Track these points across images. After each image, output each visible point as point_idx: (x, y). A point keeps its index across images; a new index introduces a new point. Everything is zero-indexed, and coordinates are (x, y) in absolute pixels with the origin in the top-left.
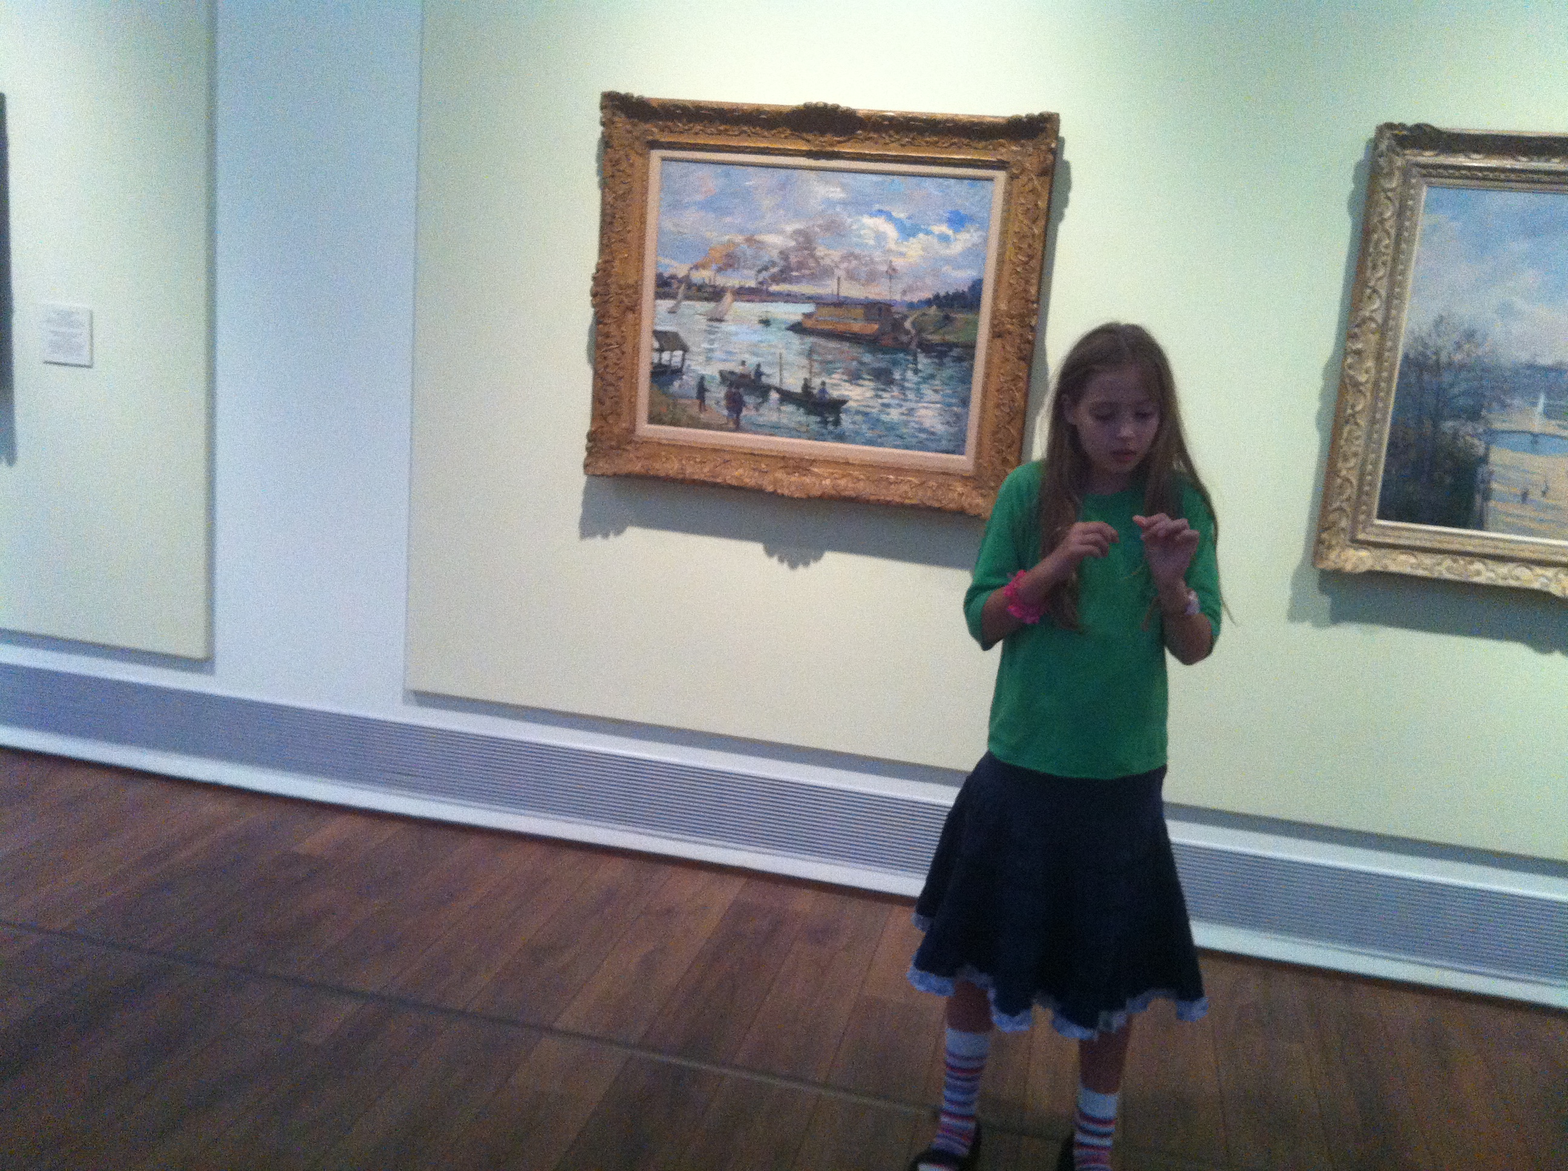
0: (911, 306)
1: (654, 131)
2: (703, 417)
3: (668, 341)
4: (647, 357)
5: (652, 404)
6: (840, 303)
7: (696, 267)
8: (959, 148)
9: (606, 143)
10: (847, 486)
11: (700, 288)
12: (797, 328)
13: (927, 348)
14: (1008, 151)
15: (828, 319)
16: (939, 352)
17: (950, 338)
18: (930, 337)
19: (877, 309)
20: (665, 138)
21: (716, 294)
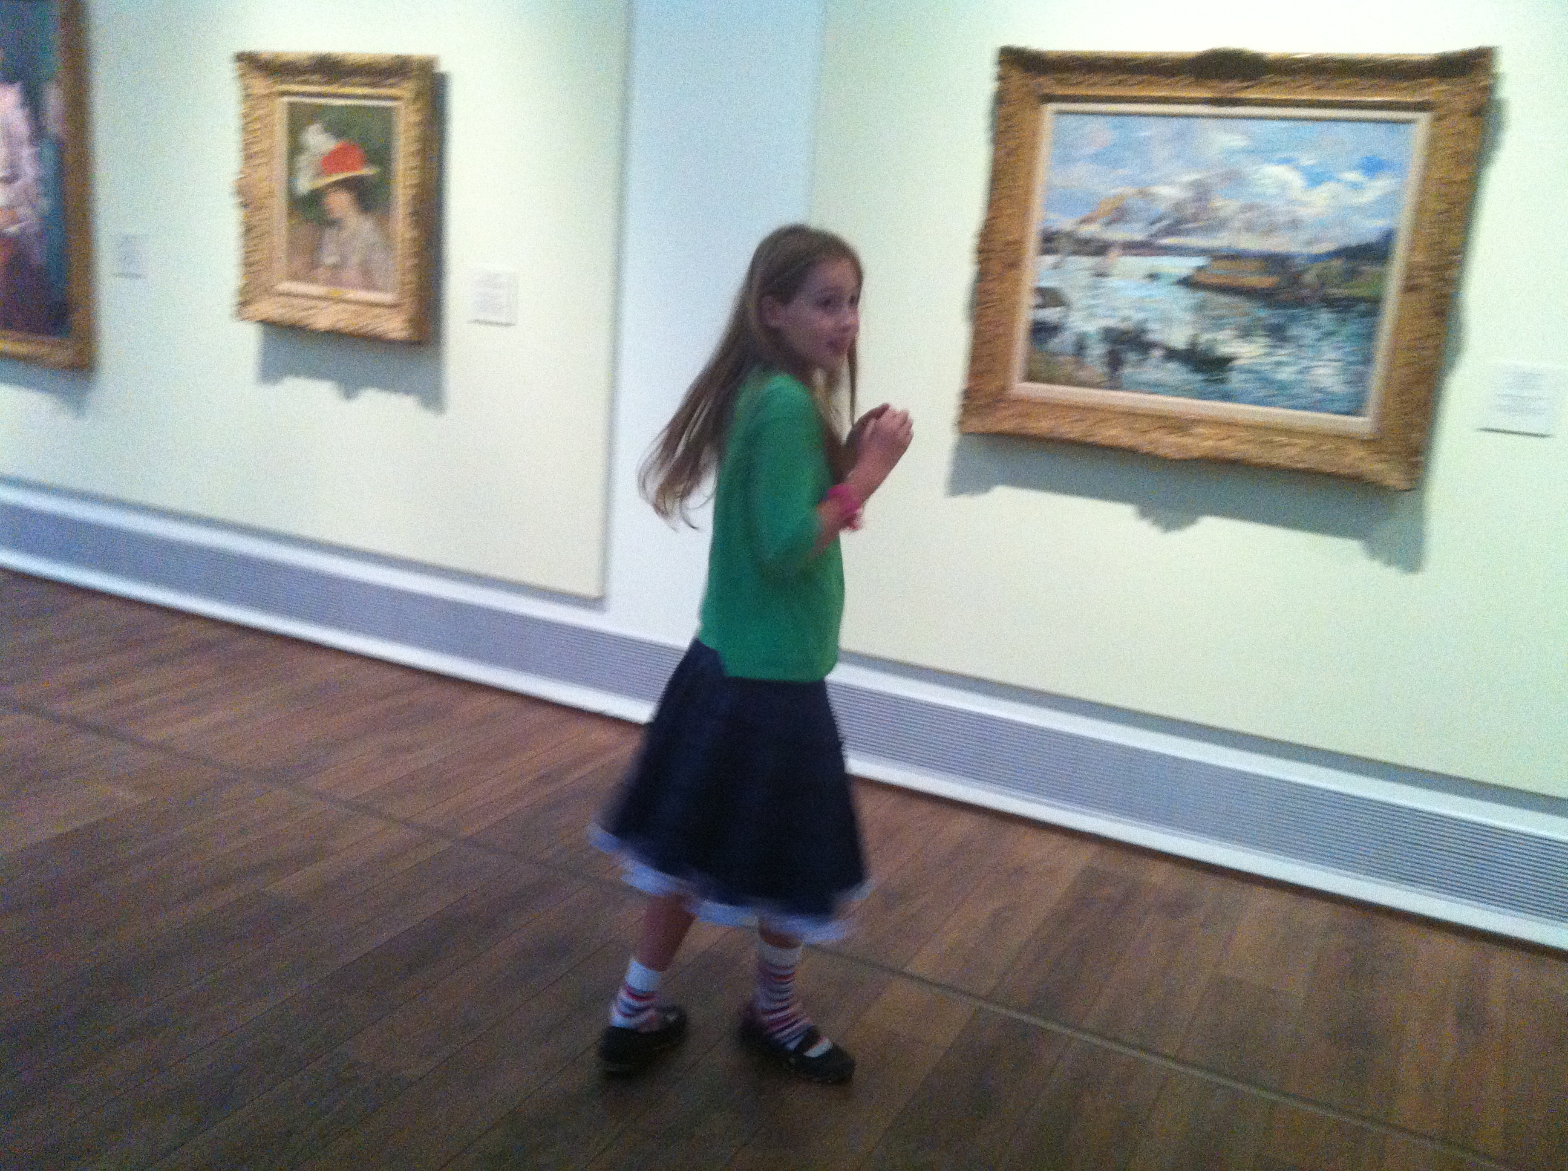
0: (1317, 258)
1: (1048, 84)
2: (1083, 374)
3: (1050, 297)
4: (1027, 313)
5: (1029, 361)
6: (1235, 257)
7: (1086, 221)
8: (1380, 89)
9: (1000, 99)
10: (1231, 447)
11: (1087, 242)
12: (1187, 283)
13: (1330, 303)
14: (1435, 91)
15: (1221, 273)
16: (1342, 306)
17: (1357, 292)
18: (1335, 291)
19: (1275, 262)
20: (1060, 91)
21: (1100, 249)
